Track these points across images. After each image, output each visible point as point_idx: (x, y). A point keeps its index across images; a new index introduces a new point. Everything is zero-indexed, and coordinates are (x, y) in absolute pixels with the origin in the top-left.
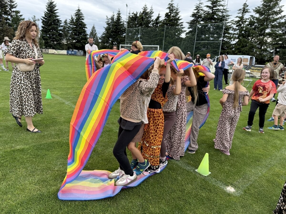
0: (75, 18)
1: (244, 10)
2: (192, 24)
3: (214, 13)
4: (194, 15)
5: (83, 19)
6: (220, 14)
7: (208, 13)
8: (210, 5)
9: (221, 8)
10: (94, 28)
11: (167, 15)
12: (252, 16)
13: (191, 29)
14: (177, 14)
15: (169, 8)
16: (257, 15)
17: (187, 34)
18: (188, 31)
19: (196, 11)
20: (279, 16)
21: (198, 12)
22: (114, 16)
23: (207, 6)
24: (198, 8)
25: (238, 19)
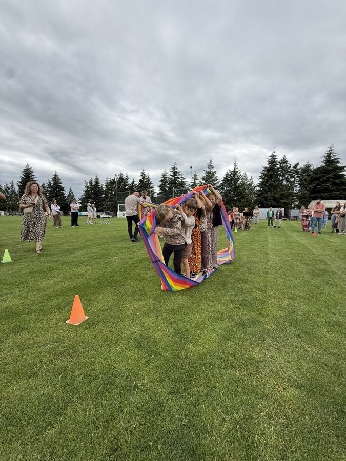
0: (52, 182)
1: (195, 178)
2: (161, 187)
3: (176, 180)
4: (162, 181)
5: (60, 183)
6: (180, 180)
7: (172, 180)
8: (172, 174)
9: (180, 176)
10: (71, 190)
11: (141, 181)
12: (201, 182)
13: (160, 191)
14: (149, 180)
15: (142, 175)
16: (204, 182)
17: (158, 194)
18: (159, 192)
19: (163, 178)
20: (216, 182)
21: (164, 179)
22: (92, 180)
23: (171, 175)
24: (164, 176)
25: (192, 184)
